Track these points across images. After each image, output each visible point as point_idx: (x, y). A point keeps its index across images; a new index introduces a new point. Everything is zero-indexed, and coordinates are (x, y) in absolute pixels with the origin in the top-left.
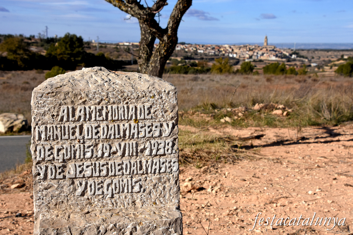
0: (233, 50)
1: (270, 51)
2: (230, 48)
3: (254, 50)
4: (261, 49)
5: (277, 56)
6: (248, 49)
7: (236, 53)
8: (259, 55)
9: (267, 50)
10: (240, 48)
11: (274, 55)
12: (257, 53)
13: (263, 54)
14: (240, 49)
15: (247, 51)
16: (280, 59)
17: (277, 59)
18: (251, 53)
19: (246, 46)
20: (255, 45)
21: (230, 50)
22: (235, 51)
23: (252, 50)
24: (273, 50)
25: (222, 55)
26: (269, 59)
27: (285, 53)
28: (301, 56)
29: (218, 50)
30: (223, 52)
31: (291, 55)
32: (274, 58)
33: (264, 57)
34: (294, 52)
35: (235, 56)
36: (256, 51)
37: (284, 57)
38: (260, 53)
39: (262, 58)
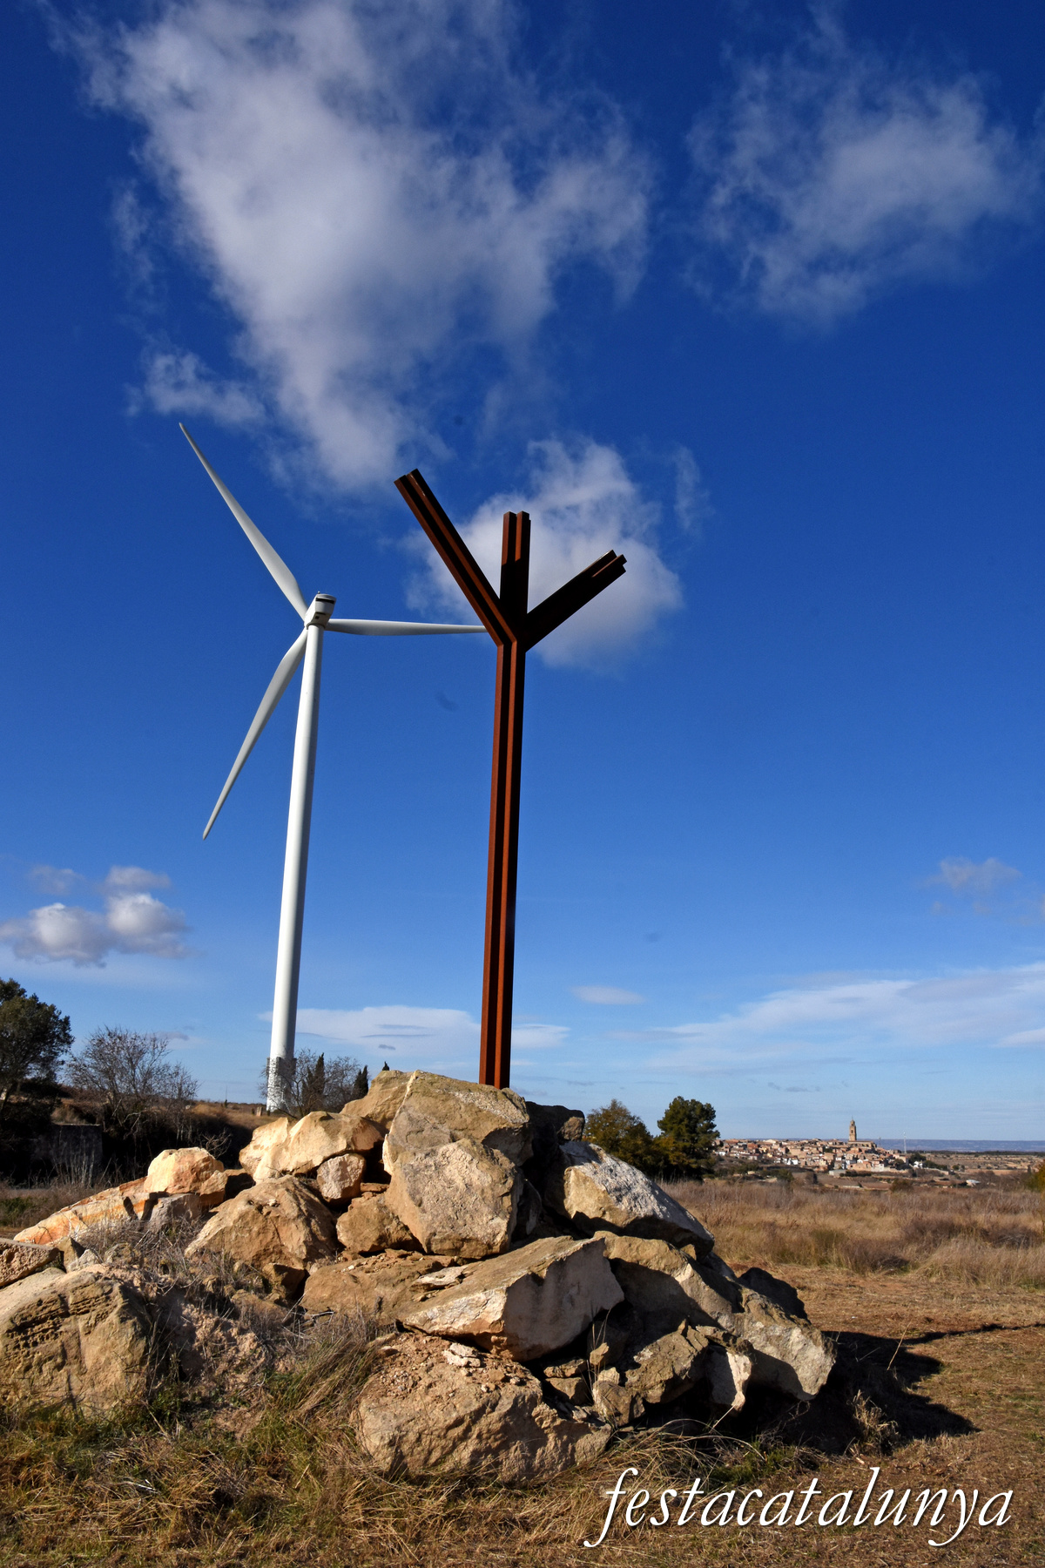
0: (787, 1151)
1: (867, 1152)
2: (781, 1145)
3: (834, 1151)
4: (848, 1149)
5: (886, 1163)
6: (821, 1149)
7: (796, 1157)
8: (848, 1162)
9: (860, 1150)
10: (802, 1146)
11: (881, 1162)
12: (843, 1158)
13: (855, 1159)
14: (802, 1149)
15: (820, 1153)
16: (895, 1171)
17: (888, 1169)
18: (829, 1157)
19: (815, 1143)
20: (832, 1140)
21: (783, 1151)
22: (794, 1152)
23: (829, 1150)
24: (873, 1151)
25: (768, 1161)
26: (872, 1170)
27: (897, 1156)
28: (932, 1165)
29: (757, 1151)
30: (770, 1155)
31: (911, 1161)
32: (881, 1168)
33: (861, 1166)
34: (916, 1156)
35: (795, 1162)
36: (839, 1153)
37: (899, 1165)
38: (849, 1156)
39: (856, 1168)
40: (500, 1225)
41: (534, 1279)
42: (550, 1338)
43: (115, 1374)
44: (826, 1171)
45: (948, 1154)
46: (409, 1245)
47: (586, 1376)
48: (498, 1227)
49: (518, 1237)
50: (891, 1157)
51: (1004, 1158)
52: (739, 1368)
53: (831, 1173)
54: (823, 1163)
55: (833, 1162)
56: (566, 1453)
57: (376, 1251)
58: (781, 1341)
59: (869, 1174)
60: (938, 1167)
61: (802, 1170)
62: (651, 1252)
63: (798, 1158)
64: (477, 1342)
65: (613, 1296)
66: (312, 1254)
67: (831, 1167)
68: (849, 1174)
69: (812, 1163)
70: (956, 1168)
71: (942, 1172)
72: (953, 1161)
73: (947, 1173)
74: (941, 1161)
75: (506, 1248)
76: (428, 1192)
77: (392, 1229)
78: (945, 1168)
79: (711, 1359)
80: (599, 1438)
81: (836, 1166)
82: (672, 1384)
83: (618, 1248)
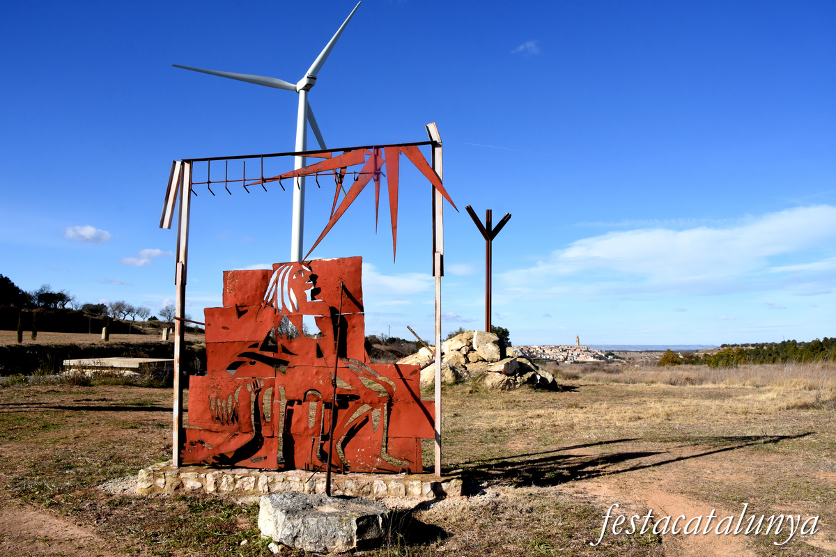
0: (544, 351)
1: (584, 351)
2: (540, 349)
3: (567, 351)
4: (575, 350)
5: (594, 357)
6: (561, 350)
7: (548, 354)
8: (575, 357)
9: (581, 351)
10: (552, 349)
11: (591, 357)
12: (572, 354)
13: (578, 355)
15: (561, 352)
16: (598, 360)
17: (595, 360)
18: (565, 354)
19: (558, 347)
20: (567, 346)
21: (541, 351)
22: (547, 352)
23: (565, 351)
24: (588, 351)
25: (534, 356)
26: (587, 360)
27: (600, 353)
28: (617, 358)
29: (528, 351)
30: (535, 354)
31: (607, 356)
32: (591, 359)
33: (581, 359)
34: (610, 353)
35: (548, 357)
36: (570, 352)
37: (601, 358)
38: (575, 353)
39: (579, 359)
40: (499, 356)
41: (508, 363)
42: (510, 372)
43: (450, 377)
44: (563, 361)
45: (626, 352)
46: (484, 360)
47: (516, 377)
48: (499, 357)
49: (501, 359)
50: (597, 354)
51: (654, 353)
52: (538, 377)
53: (566, 362)
54: (562, 357)
55: (567, 357)
56: (515, 387)
57: (477, 362)
58: (545, 374)
59: (585, 362)
60: (621, 359)
61: (552, 360)
62: (524, 360)
63: (550, 354)
64: (500, 372)
65: (518, 367)
66: (466, 363)
67: (566, 359)
68: (575, 362)
69: (557, 358)
70: (630, 359)
71: (622, 361)
72: (628, 355)
73: (625, 361)
74: (622, 356)
75: (500, 360)
76: (486, 352)
77: (479, 358)
78: (624, 359)
79: (534, 376)
80: (519, 385)
81: (569, 358)
82: (528, 379)
83: (518, 360)
